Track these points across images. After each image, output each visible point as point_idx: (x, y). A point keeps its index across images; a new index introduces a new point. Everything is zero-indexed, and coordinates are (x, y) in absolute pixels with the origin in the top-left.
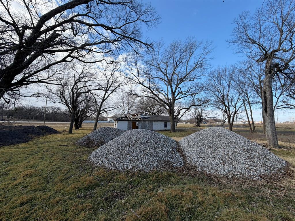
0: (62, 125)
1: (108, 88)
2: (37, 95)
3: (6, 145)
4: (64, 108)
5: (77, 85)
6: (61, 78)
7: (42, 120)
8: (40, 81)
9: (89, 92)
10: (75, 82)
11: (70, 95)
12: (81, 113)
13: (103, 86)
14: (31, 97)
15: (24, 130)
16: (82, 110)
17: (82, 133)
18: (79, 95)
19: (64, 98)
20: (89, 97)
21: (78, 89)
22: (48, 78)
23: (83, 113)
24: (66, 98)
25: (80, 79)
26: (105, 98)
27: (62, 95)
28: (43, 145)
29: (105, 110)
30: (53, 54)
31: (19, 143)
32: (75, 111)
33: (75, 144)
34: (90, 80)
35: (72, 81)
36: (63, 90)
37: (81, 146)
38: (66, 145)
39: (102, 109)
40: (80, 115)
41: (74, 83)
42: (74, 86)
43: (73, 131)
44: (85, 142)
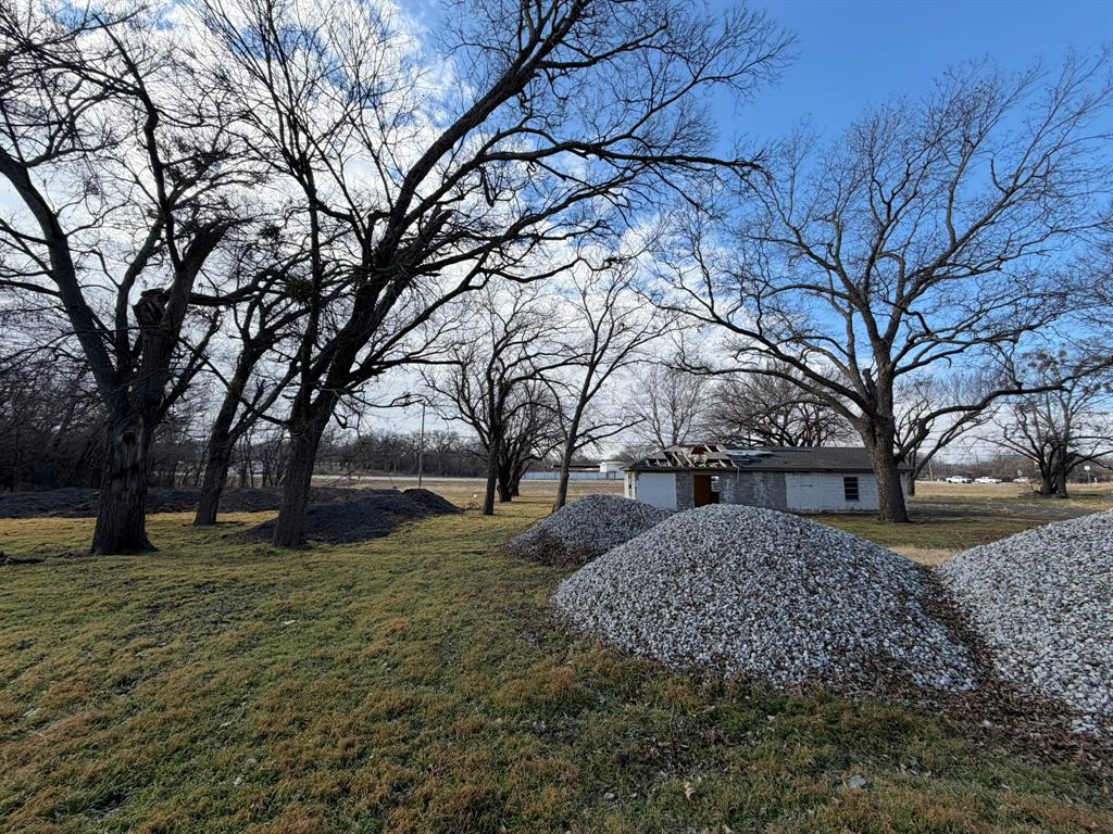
0: (464, 489)
1: (597, 356)
2: (403, 401)
3: (342, 542)
4: (467, 434)
5: (501, 356)
6: (457, 343)
7: (414, 473)
8: (407, 360)
9: (538, 377)
10: (495, 347)
11: (482, 392)
12: (514, 448)
13: (580, 351)
14: (391, 406)
15: (376, 500)
16: (518, 438)
17: (521, 514)
18: (506, 388)
19: (468, 402)
20: (536, 393)
21: (505, 370)
22: (425, 348)
23: (521, 449)
24: (473, 403)
25: (508, 336)
26: (589, 391)
27: (461, 395)
28: (424, 548)
29: (590, 433)
30: (436, 275)
31: (369, 536)
32: (498, 444)
33: (505, 551)
34: (537, 337)
35: (487, 349)
36: (465, 378)
37: (523, 557)
38: (480, 553)
39: (580, 430)
40: (512, 456)
41: (492, 352)
42: (492, 362)
43: (495, 507)
44: (534, 544)
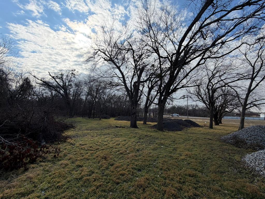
0: (201, 120)
1: (255, 75)
2: (183, 97)
4: (201, 105)
5: (211, 81)
6: (196, 80)
7: (186, 116)
8: (183, 87)
9: (227, 86)
10: (209, 79)
11: (205, 93)
13: (246, 74)
14: (180, 99)
16: (220, 106)
18: (214, 91)
19: (201, 96)
20: (226, 91)
21: (213, 85)
23: (222, 109)
25: (213, 76)
26: (252, 88)
27: (198, 94)
29: (254, 103)
32: (213, 108)
33: (219, 140)
34: (225, 73)
36: (199, 89)
37: (227, 143)
38: (210, 139)
39: (248, 102)
40: (218, 111)
41: (208, 81)
42: (208, 84)
43: (213, 126)
44: (231, 140)
